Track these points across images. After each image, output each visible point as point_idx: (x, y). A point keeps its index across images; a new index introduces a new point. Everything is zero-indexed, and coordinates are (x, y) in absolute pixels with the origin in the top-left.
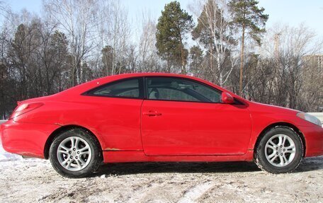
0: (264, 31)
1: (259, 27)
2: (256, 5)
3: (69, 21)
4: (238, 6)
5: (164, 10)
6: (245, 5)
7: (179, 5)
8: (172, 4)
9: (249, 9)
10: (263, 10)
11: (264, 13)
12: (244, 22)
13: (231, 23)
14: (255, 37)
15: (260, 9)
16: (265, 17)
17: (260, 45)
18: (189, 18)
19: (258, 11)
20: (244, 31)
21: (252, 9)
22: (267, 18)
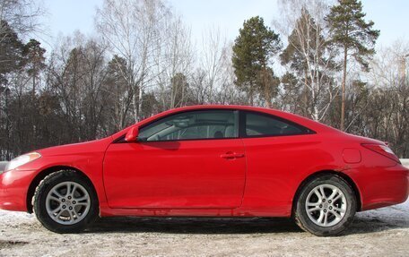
0: (372, 52)
1: (366, 46)
2: (362, 18)
3: (126, 44)
4: (338, 20)
5: (243, 28)
6: (348, 19)
7: (262, 21)
8: (252, 20)
9: (353, 24)
10: (372, 24)
11: (373, 28)
12: (346, 42)
13: (329, 43)
14: (360, 60)
15: (367, 23)
16: (375, 34)
17: (367, 70)
18: (276, 37)
19: (365, 26)
20: (346, 52)
21: (357, 24)
22: (378, 35)
